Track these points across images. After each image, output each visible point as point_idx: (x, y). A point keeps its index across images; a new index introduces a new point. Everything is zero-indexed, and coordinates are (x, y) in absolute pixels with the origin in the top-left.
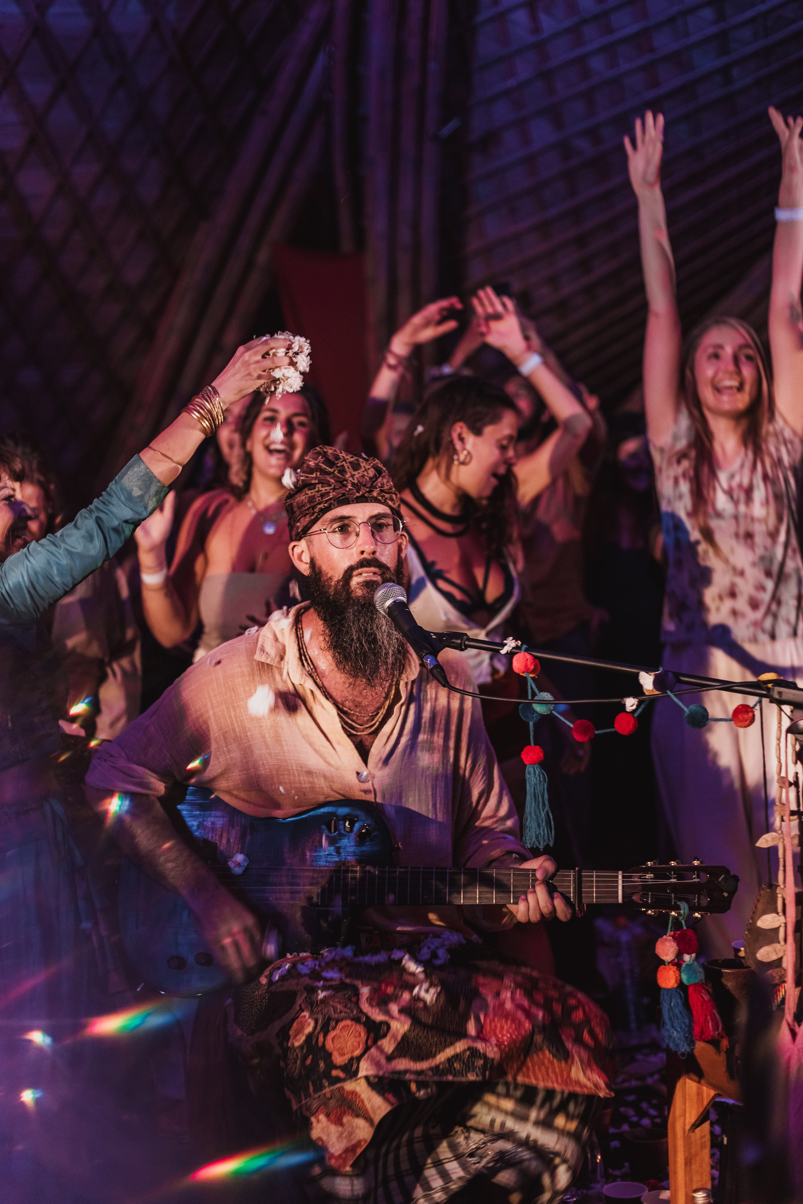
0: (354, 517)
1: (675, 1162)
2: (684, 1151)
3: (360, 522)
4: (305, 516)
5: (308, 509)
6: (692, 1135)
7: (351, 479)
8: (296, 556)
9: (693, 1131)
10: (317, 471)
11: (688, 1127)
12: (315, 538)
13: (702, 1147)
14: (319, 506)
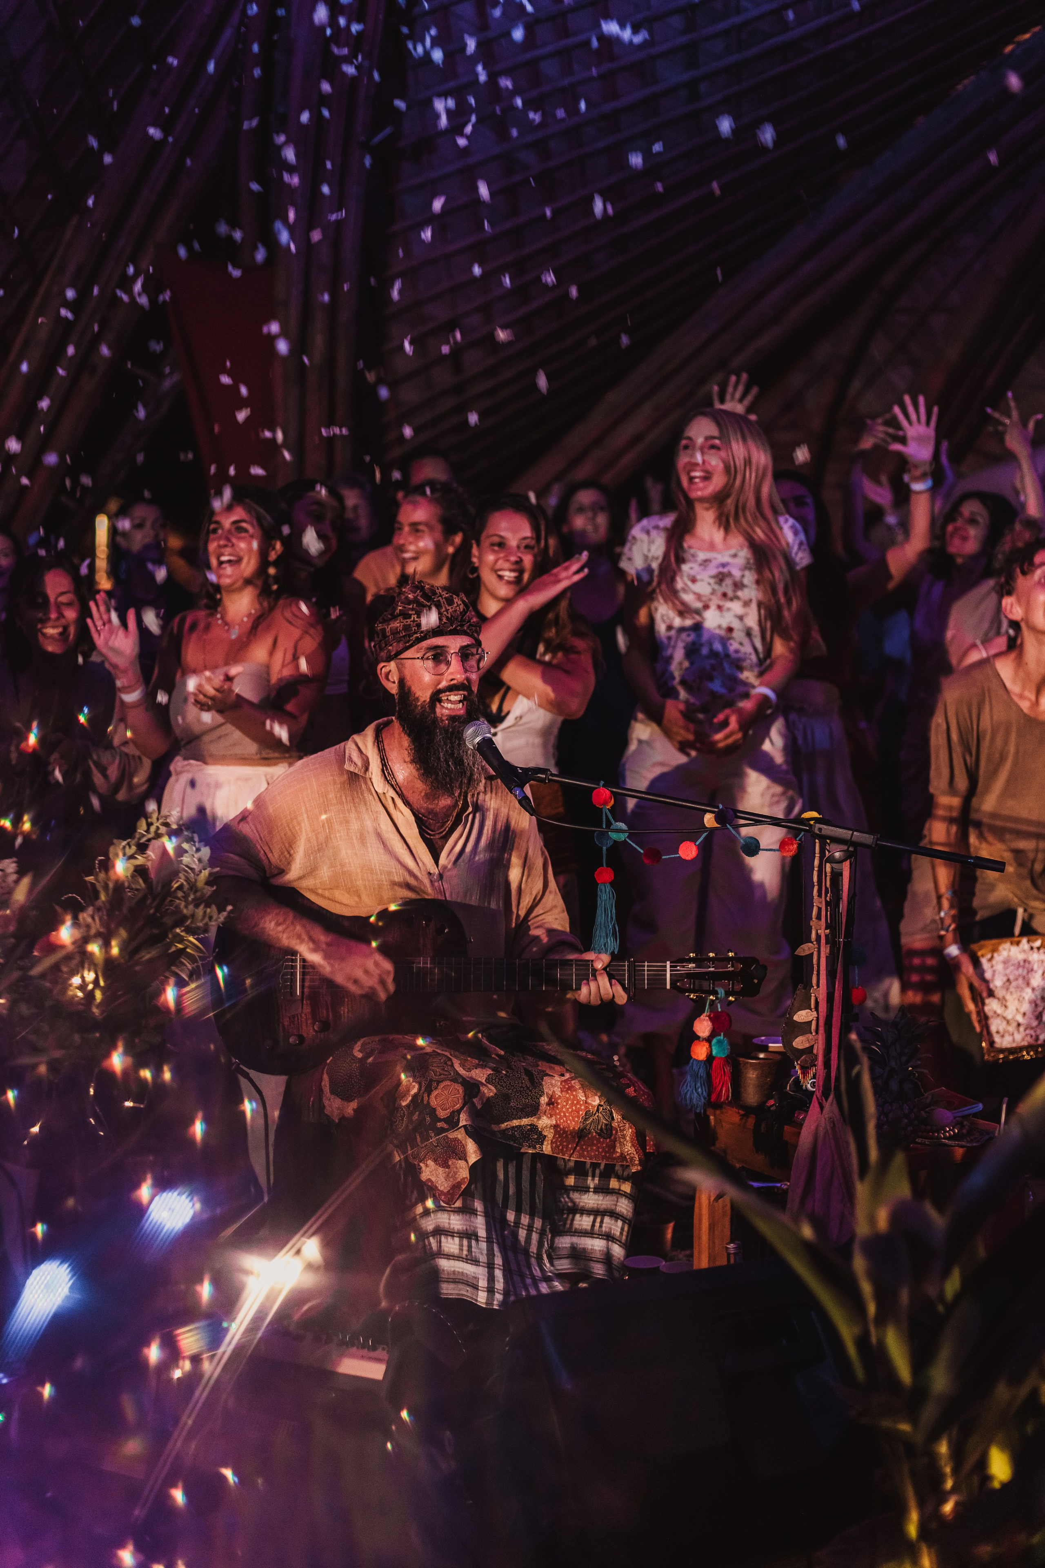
0: (448, 647)
1: (700, 1229)
2: (709, 1219)
3: (452, 652)
4: (398, 642)
5: (404, 636)
6: (716, 1204)
7: (445, 613)
8: (383, 676)
9: (717, 1202)
10: (414, 603)
11: (712, 1199)
12: (408, 663)
13: (724, 1214)
14: (416, 635)
